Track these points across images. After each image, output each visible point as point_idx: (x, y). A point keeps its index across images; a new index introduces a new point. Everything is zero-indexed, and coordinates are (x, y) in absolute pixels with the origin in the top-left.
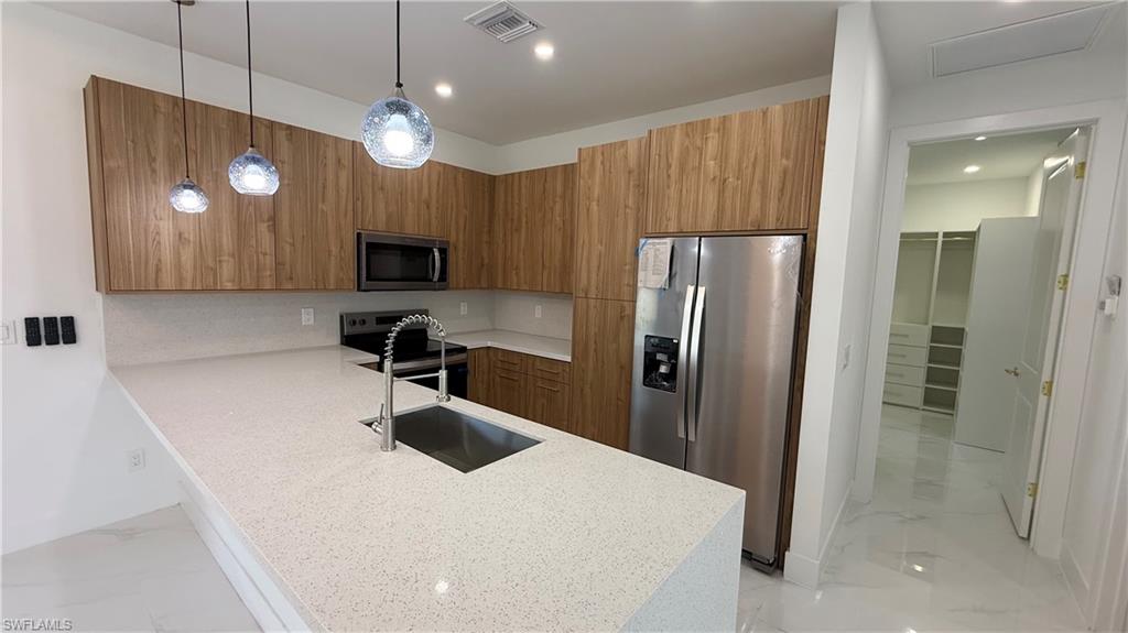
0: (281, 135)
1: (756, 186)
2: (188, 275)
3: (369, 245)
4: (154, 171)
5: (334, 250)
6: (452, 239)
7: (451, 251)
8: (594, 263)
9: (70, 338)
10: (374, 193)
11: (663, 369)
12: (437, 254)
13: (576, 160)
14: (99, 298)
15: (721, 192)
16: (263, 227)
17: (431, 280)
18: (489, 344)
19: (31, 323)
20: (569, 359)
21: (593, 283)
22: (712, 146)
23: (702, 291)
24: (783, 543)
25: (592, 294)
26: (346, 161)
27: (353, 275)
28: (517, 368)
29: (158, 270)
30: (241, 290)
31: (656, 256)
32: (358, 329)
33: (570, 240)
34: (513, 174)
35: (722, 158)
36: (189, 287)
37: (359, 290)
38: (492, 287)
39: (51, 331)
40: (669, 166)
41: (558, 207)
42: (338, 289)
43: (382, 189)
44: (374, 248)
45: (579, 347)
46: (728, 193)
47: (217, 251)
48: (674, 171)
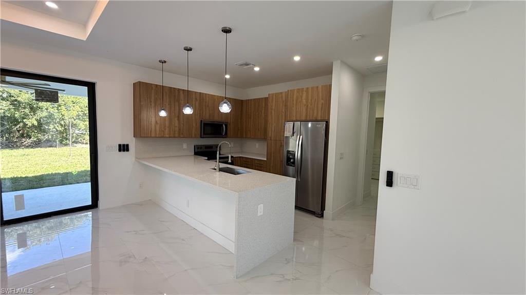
0: (181, 92)
1: (316, 108)
2: (158, 133)
3: (204, 124)
4: (151, 105)
5: (194, 125)
6: (229, 121)
7: (228, 125)
8: (273, 129)
9: (128, 150)
10: (206, 108)
11: (292, 160)
12: (224, 126)
13: (268, 96)
14: (134, 139)
15: (307, 110)
16: (176, 119)
17: (222, 135)
18: (241, 156)
19: (120, 145)
20: (265, 159)
21: (273, 136)
22: (304, 95)
23: (301, 137)
24: (323, 208)
25: (272, 139)
26: (198, 99)
27: (199, 133)
28: (249, 163)
29: (151, 132)
30: (170, 137)
31: (289, 127)
32: (199, 150)
33: (266, 122)
34: (249, 100)
35: (307, 99)
36: (158, 136)
37: (201, 137)
38: (242, 137)
39: (124, 148)
40: (293, 101)
41: (263, 111)
42: (195, 137)
43: (208, 106)
44: (206, 125)
45: (269, 155)
46: (309, 109)
47: (165, 126)
48: (295, 102)
